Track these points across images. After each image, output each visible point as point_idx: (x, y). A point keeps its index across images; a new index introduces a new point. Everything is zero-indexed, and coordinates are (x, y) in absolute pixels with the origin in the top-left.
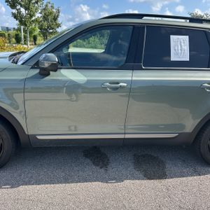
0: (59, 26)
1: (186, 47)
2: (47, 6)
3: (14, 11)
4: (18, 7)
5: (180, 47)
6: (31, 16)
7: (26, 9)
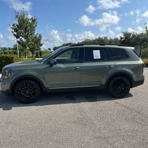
0: (41, 45)
1: (99, 54)
2: (36, 36)
3: (18, 40)
4: (21, 37)
5: (97, 54)
6: (28, 42)
7: (25, 38)
